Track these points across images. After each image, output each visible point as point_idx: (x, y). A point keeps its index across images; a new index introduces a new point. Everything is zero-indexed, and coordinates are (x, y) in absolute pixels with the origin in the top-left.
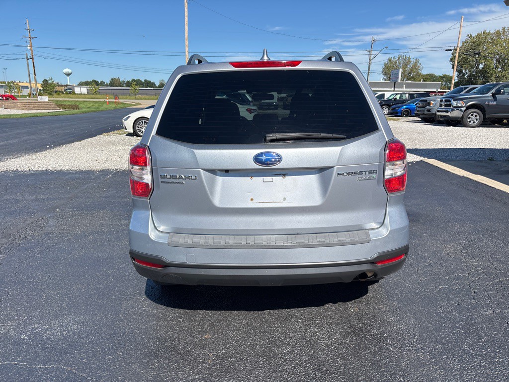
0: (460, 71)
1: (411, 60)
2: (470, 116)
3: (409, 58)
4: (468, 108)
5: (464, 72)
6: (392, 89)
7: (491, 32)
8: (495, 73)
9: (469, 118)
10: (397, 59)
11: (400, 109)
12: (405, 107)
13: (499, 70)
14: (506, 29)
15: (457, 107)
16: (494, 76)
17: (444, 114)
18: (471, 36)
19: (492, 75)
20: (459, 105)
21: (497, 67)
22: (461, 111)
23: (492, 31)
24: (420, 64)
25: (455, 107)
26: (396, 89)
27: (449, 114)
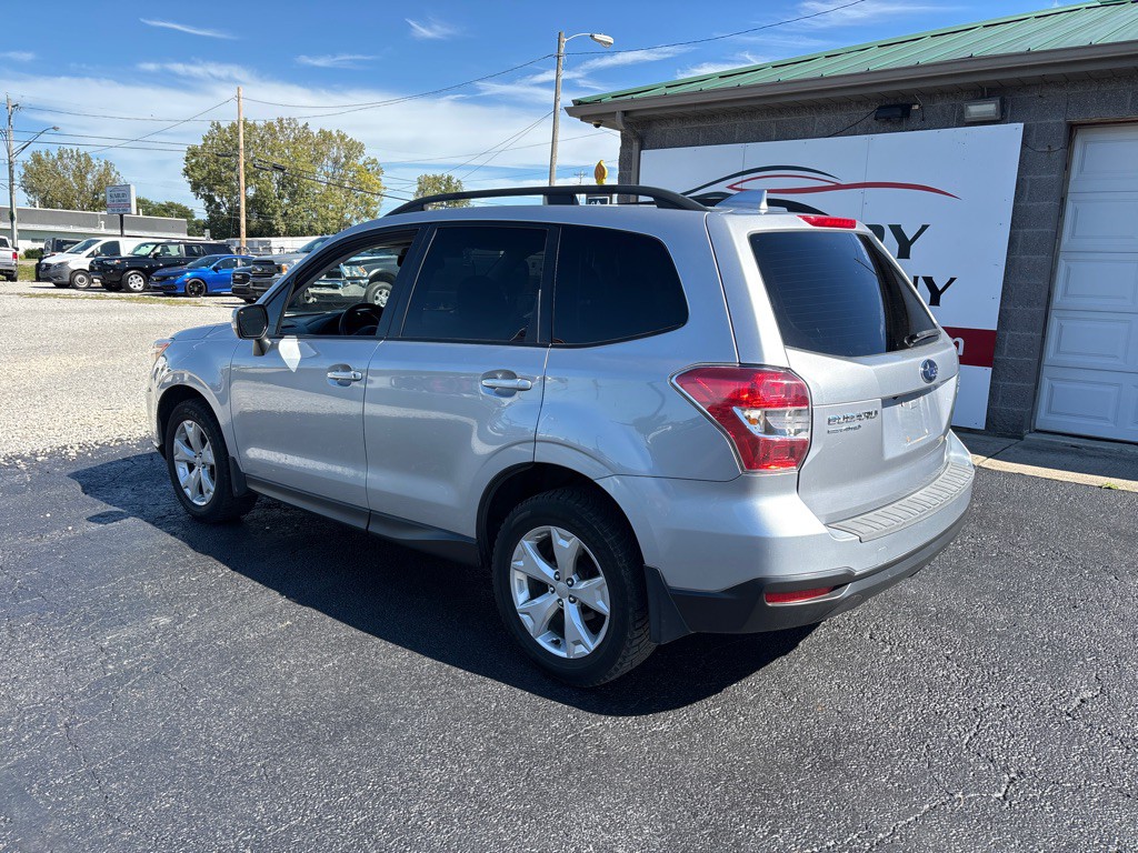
0: (210, 200)
1: (94, 162)
2: (377, 294)
3: (88, 160)
4: (373, 279)
5: (218, 200)
6: (119, 232)
7: (257, 123)
8: (281, 207)
9: (377, 298)
10: (56, 157)
11: (179, 280)
12: (188, 274)
13: (286, 201)
14: (285, 121)
15: (353, 280)
16: (279, 213)
17: (331, 291)
18: (219, 127)
19: (275, 212)
20: (355, 274)
21: (281, 197)
22: (360, 285)
23: (260, 124)
24: (118, 173)
25: (348, 279)
26: (126, 232)
27: (340, 291)
